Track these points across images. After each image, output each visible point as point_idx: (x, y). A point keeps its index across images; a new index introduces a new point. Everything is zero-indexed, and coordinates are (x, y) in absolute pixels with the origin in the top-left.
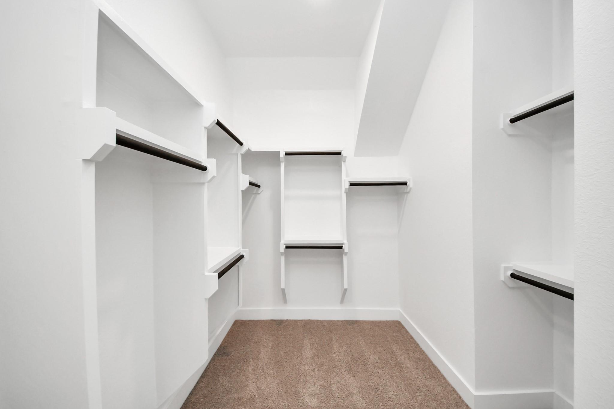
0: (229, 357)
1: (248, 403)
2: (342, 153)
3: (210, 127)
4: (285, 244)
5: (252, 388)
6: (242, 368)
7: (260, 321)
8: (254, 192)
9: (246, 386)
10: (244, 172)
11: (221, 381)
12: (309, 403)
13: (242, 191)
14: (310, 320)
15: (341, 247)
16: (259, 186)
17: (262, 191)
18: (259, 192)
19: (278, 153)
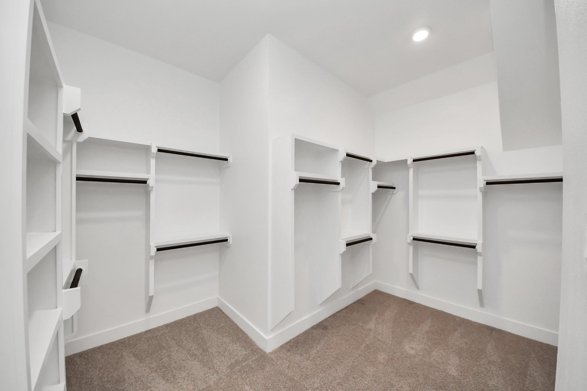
0: (364, 306)
1: (366, 330)
2: (475, 152)
3: (343, 161)
4: (413, 236)
5: (371, 325)
6: (370, 314)
7: (394, 296)
8: (391, 193)
9: (369, 323)
10: (374, 179)
11: (355, 314)
12: (407, 351)
13: (372, 193)
14: (442, 311)
15: (474, 247)
16: (394, 188)
17: (398, 191)
18: (395, 193)
19: (406, 161)
